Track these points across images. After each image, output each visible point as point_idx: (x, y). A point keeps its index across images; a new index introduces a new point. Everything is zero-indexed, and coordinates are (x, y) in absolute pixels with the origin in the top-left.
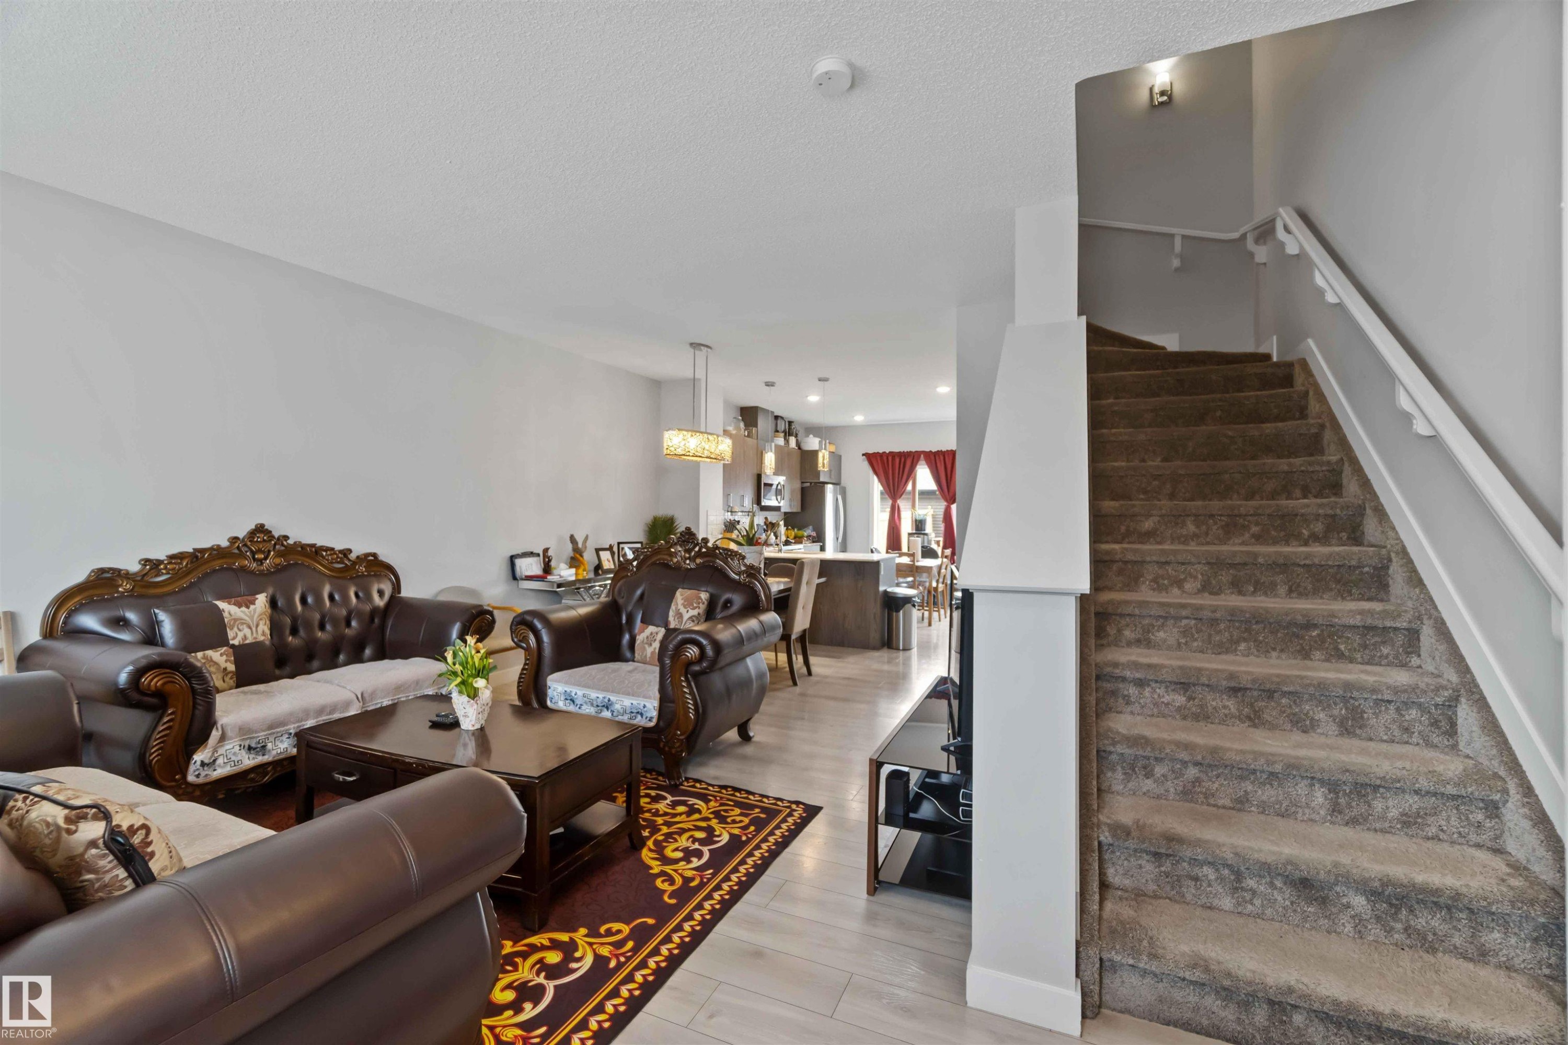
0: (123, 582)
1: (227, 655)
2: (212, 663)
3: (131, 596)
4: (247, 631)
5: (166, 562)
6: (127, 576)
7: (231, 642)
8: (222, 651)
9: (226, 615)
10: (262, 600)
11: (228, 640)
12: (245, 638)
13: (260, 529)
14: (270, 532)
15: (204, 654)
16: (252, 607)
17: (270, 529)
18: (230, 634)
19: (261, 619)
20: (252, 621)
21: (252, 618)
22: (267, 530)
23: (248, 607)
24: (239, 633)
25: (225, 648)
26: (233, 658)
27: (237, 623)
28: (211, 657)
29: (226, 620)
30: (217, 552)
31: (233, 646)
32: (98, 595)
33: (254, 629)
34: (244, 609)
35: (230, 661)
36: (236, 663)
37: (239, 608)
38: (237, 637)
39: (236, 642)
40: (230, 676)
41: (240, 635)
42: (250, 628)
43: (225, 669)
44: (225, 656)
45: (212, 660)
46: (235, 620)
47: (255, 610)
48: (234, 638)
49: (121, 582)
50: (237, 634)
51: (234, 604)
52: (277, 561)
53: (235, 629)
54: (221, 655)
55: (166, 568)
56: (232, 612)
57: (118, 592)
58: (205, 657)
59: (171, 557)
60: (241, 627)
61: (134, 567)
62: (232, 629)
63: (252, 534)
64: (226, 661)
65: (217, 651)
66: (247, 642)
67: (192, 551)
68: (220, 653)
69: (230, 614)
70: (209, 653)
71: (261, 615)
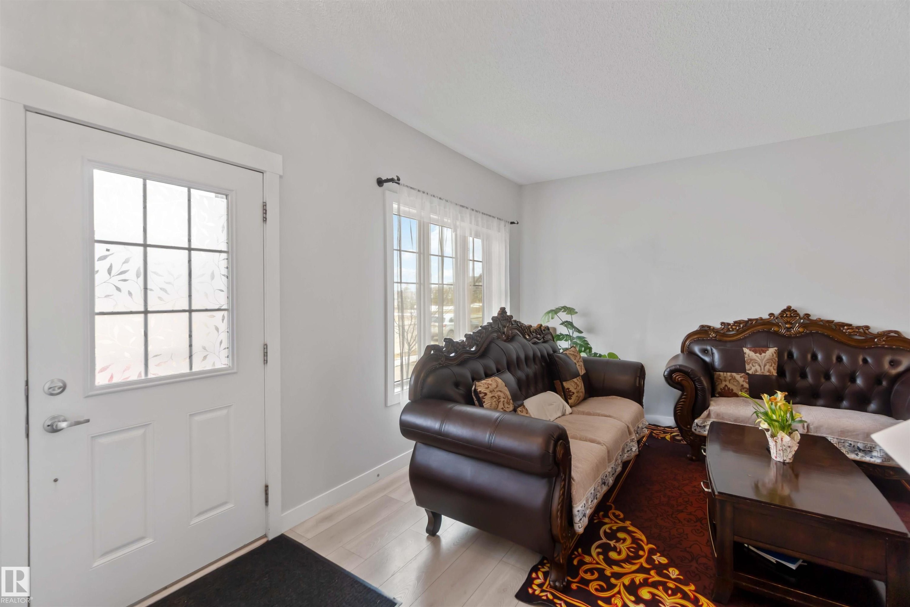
0: (711, 333)
1: (744, 378)
2: (735, 380)
3: (716, 340)
4: (757, 367)
5: (732, 325)
6: (714, 330)
7: (747, 372)
8: (742, 375)
9: (746, 356)
10: (771, 351)
11: (746, 370)
12: (756, 371)
13: (789, 309)
14: (796, 311)
15: (731, 375)
16: (763, 354)
17: (795, 309)
18: (747, 367)
19: (768, 362)
20: (762, 363)
21: (762, 360)
22: (793, 310)
23: (761, 354)
24: (753, 367)
25: (743, 374)
26: (747, 381)
27: (752, 361)
28: (735, 377)
29: (746, 359)
30: (760, 322)
31: (748, 374)
32: (701, 337)
33: (762, 367)
34: (758, 354)
35: (746, 382)
36: (749, 383)
37: (755, 353)
38: (751, 369)
39: (750, 372)
40: (745, 390)
41: (753, 369)
42: (760, 366)
43: (742, 385)
44: (743, 378)
45: (735, 379)
46: (751, 360)
47: (765, 356)
48: (749, 370)
49: (710, 333)
50: (751, 368)
51: (753, 351)
52: (801, 330)
53: (751, 365)
54: (741, 377)
55: (732, 328)
56: (750, 355)
57: (709, 337)
58: (731, 376)
59: (735, 322)
60: (754, 365)
61: (718, 326)
62: (749, 364)
63: (784, 311)
64: (743, 381)
65: (739, 375)
66: (758, 373)
67: (747, 320)
68: (740, 376)
69: (748, 355)
70: (734, 374)
71: (768, 360)
